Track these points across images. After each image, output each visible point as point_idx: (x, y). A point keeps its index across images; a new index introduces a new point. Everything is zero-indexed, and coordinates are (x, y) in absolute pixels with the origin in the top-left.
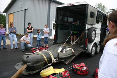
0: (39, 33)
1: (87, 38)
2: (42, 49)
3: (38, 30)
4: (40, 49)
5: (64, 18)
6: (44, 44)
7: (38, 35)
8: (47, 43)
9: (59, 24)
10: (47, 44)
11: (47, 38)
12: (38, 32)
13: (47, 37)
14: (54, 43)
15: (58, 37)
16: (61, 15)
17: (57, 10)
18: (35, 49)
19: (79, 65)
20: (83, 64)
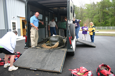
1: (70, 35)
5: (34, 14)
16: (31, 11)
17: (26, 4)
18: (2, 59)
19: (77, 70)
20: (83, 68)
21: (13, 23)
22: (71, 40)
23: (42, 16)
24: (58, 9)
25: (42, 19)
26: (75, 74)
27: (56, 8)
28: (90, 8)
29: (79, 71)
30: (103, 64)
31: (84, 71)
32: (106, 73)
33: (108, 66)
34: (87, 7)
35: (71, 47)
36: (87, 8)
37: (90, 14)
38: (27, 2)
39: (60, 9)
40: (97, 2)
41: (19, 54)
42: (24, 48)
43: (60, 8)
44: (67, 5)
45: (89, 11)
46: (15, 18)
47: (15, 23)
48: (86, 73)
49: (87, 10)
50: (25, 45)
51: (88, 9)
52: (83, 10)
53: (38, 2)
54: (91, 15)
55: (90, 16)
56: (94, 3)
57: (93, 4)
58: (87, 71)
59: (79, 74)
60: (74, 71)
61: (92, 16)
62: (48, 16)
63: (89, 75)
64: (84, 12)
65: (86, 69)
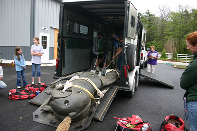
0: (20, 56)
1: (126, 63)
2: (33, 89)
3: (18, 50)
4: (30, 90)
5: (73, 25)
6: (33, 78)
7: (19, 59)
8: (39, 75)
9: (65, 38)
10: (40, 78)
11: (39, 66)
12: (18, 54)
13: (37, 64)
14: (55, 75)
15: (64, 64)
16: (68, 19)
17: (62, 8)
18: (18, 91)
19: (128, 119)
20: (138, 117)
21: (42, 37)
22: (127, 70)
23: (87, 29)
24: (114, 18)
25: (86, 34)
26: (121, 125)
27: (111, 18)
28: (178, 21)
29: (130, 122)
30: (172, 115)
31: (137, 121)
32: (172, 129)
33: (181, 119)
34: (172, 18)
35: (127, 83)
36: (172, 20)
37: (178, 31)
38: (63, 5)
39: (119, 20)
40: (192, 10)
41: (43, 86)
42: (53, 78)
43: (119, 18)
44: (124, 12)
45: (176, 25)
46: (47, 29)
47: (46, 37)
48: (138, 125)
49: (172, 24)
50: (55, 73)
51: (175, 22)
52: (166, 23)
53: (81, 6)
54: (179, 33)
55: (177, 35)
56: (186, 11)
57: (184, 13)
58: (142, 121)
59: (128, 125)
60: (123, 120)
61: (180, 35)
62: (97, 29)
63: (143, 128)
64: (167, 27)
65: (140, 119)
